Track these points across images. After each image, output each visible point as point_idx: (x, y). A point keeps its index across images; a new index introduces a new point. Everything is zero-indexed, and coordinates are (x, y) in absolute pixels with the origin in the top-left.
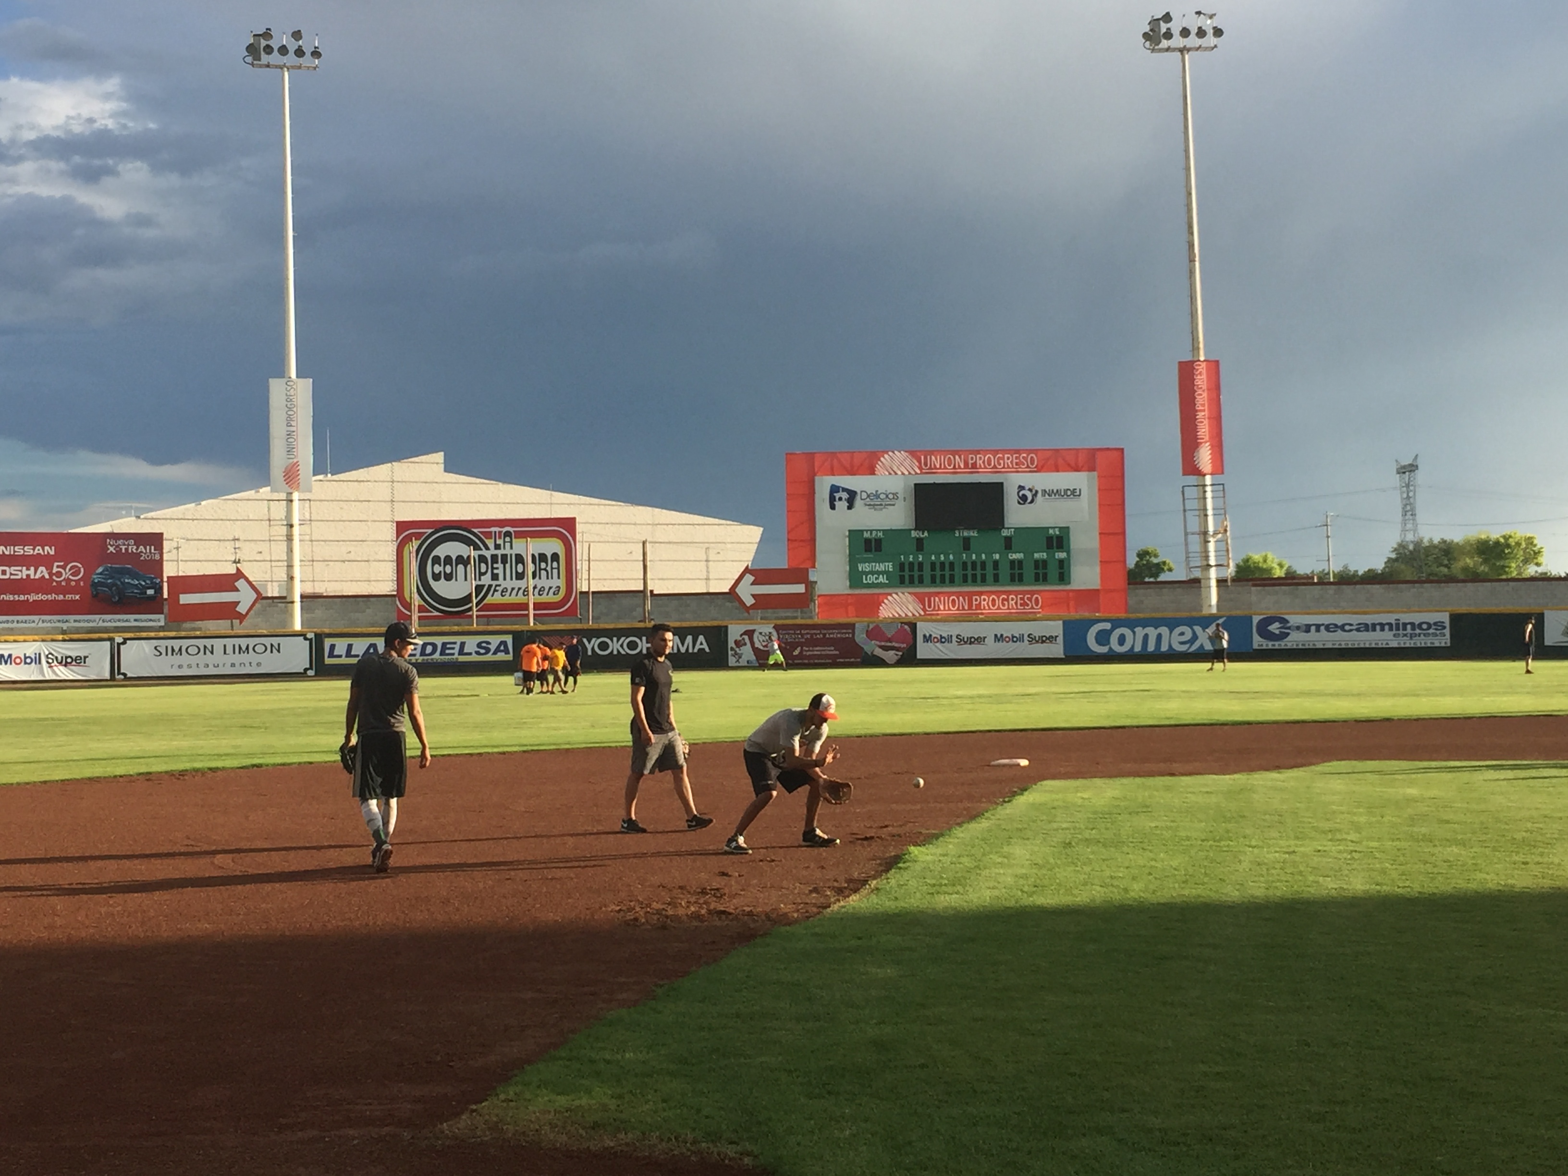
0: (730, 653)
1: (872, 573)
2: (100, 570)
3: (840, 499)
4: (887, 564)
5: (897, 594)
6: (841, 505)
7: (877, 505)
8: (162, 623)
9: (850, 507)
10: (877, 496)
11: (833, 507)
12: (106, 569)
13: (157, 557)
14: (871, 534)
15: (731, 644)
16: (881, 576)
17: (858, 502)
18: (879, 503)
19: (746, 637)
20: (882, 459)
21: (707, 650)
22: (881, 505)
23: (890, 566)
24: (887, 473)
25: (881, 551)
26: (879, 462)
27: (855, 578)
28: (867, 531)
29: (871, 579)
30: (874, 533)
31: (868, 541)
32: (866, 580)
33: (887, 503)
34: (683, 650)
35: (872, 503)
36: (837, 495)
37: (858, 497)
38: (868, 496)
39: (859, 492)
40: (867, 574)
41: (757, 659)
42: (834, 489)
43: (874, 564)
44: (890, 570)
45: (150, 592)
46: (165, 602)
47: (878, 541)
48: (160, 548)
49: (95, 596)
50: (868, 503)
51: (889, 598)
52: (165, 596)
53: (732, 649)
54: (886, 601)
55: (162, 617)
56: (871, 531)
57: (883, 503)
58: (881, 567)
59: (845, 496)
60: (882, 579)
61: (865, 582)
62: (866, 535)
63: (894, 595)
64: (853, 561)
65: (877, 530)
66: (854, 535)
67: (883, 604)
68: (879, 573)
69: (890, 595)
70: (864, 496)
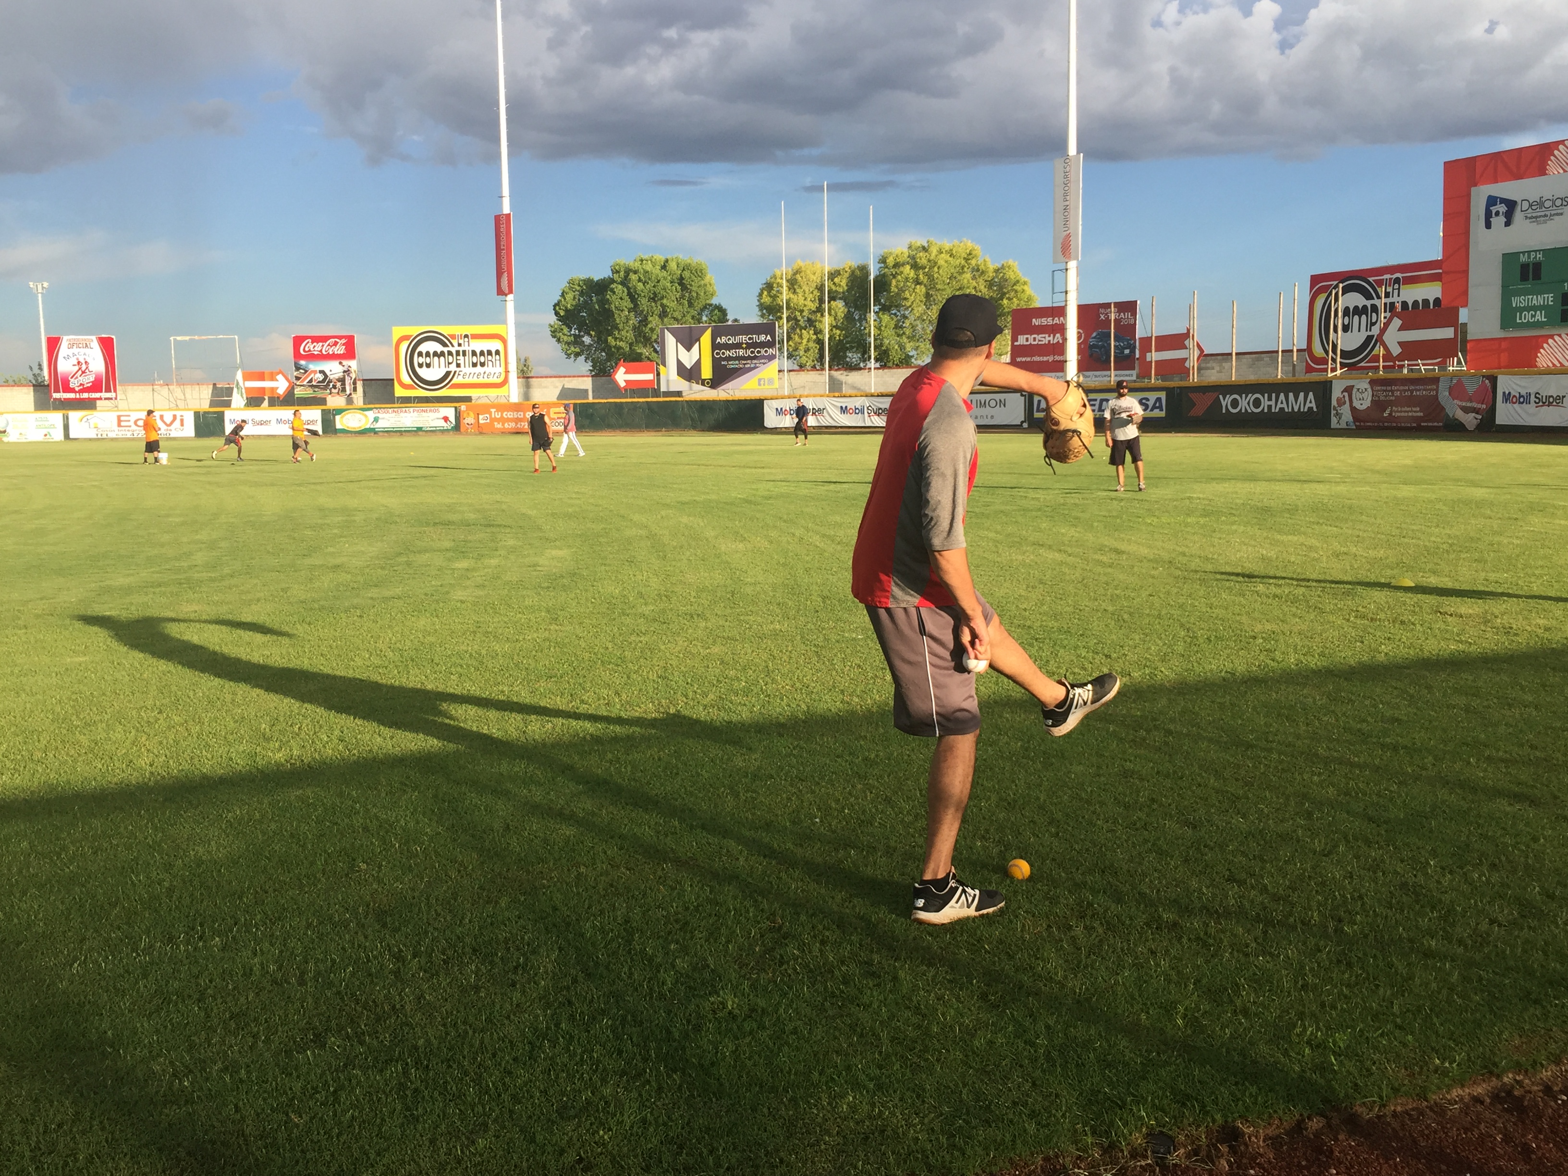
0: (1333, 412)
1: (1528, 309)
2: (1094, 335)
3: (1497, 214)
4: (1546, 296)
5: (1560, 336)
6: (1498, 222)
7: (1540, 216)
8: (1134, 378)
9: (1508, 224)
10: (1541, 204)
11: (1488, 225)
12: (1098, 334)
13: (1132, 322)
14: (1529, 257)
15: (1334, 403)
16: (1538, 312)
17: (1518, 216)
18: (1543, 214)
19: (1346, 394)
20: (1556, 152)
21: (1315, 409)
22: (1546, 216)
23: (1551, 299)
24: (1561, 171)
25: (1540, 279)
26: (1552, 158)
27: (1508, 317)
28: (1524, 253)
29: (1527, 317)
30: (1533, 255)
31: (1524, 267)
32: (1520, 319)
33: (1553, 212)
34: (1296, 410)
35: (1534, 215)
36: (1494, 209)
37: (1518, 208)
38: (1531, 206)
39: (1519, 202)
40: (1521, 310)
41: (1355, 421)
42: (1492, 201)
43: (1530, 297)
44: (1550, 303)
45: (1127, 351)
46: (1137, 362)
47: (1537, 266)
48: (1134, 314)
49: (1091, 356)
50: (1529, 215)
51: (1550, 341)
52: (1137, 356)
53: (1335, 408)
54: (1545, 345)
55: (1134, 373)
56: (1529, 252)
57: (1548, 213)
58: (1537, 300)
59: (1502, 208)
60: (1540, 317)
61: (1518, 321)
62: (1523, 259)
63: (1556, 338)
64: (1507, 294)
65: (1535, 251)
66: (1509, 259)
67: (1542, 350)
68: (1535, 308)
69: (1552, 337)
70: (1525, 205)
